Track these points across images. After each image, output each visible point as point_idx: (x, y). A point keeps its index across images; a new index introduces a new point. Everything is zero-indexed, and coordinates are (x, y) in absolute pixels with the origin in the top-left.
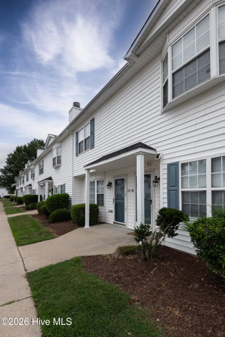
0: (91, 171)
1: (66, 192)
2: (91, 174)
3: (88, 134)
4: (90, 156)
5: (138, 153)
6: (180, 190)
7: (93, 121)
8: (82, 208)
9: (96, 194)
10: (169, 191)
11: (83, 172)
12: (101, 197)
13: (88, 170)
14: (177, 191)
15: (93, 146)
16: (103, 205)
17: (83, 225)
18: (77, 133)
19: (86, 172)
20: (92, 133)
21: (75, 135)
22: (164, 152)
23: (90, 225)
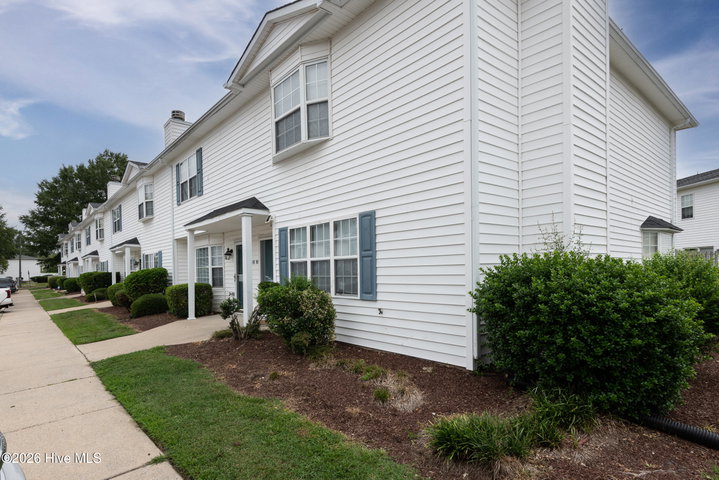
0: (196, 232)
1: (164, 266)
2: (197, 238)
3: (194, 173)
4: (197, 207)
5: (243, 215)
6: (290, 260)
7: (200, 152)
8: (184, 290)
9: (210, 267)
10: (280, 262)
11: (183, 233)
12: (218, 273)
13: (191, 231)
14: (287, 261)
15: (201, 193)
16: (221, 285)
17: (185, 316)
18: (178, 166)
19: (186, 234)
20: (200, 170)
21: (175, 169)
22: (277, 214)
23: (197, 316)
